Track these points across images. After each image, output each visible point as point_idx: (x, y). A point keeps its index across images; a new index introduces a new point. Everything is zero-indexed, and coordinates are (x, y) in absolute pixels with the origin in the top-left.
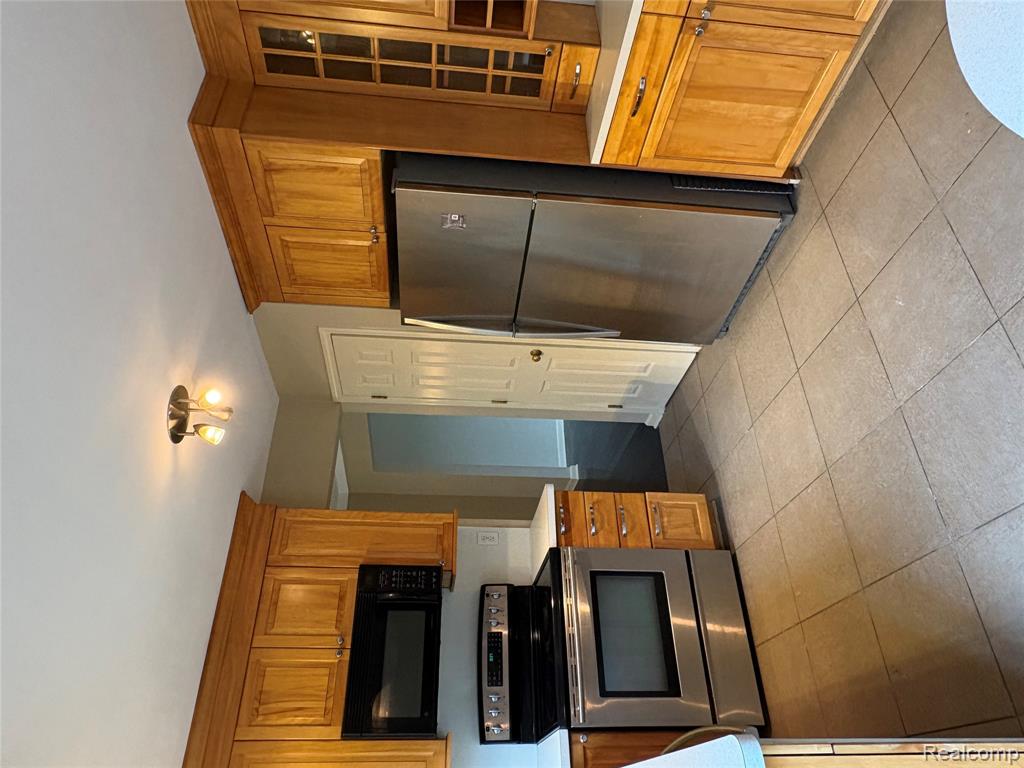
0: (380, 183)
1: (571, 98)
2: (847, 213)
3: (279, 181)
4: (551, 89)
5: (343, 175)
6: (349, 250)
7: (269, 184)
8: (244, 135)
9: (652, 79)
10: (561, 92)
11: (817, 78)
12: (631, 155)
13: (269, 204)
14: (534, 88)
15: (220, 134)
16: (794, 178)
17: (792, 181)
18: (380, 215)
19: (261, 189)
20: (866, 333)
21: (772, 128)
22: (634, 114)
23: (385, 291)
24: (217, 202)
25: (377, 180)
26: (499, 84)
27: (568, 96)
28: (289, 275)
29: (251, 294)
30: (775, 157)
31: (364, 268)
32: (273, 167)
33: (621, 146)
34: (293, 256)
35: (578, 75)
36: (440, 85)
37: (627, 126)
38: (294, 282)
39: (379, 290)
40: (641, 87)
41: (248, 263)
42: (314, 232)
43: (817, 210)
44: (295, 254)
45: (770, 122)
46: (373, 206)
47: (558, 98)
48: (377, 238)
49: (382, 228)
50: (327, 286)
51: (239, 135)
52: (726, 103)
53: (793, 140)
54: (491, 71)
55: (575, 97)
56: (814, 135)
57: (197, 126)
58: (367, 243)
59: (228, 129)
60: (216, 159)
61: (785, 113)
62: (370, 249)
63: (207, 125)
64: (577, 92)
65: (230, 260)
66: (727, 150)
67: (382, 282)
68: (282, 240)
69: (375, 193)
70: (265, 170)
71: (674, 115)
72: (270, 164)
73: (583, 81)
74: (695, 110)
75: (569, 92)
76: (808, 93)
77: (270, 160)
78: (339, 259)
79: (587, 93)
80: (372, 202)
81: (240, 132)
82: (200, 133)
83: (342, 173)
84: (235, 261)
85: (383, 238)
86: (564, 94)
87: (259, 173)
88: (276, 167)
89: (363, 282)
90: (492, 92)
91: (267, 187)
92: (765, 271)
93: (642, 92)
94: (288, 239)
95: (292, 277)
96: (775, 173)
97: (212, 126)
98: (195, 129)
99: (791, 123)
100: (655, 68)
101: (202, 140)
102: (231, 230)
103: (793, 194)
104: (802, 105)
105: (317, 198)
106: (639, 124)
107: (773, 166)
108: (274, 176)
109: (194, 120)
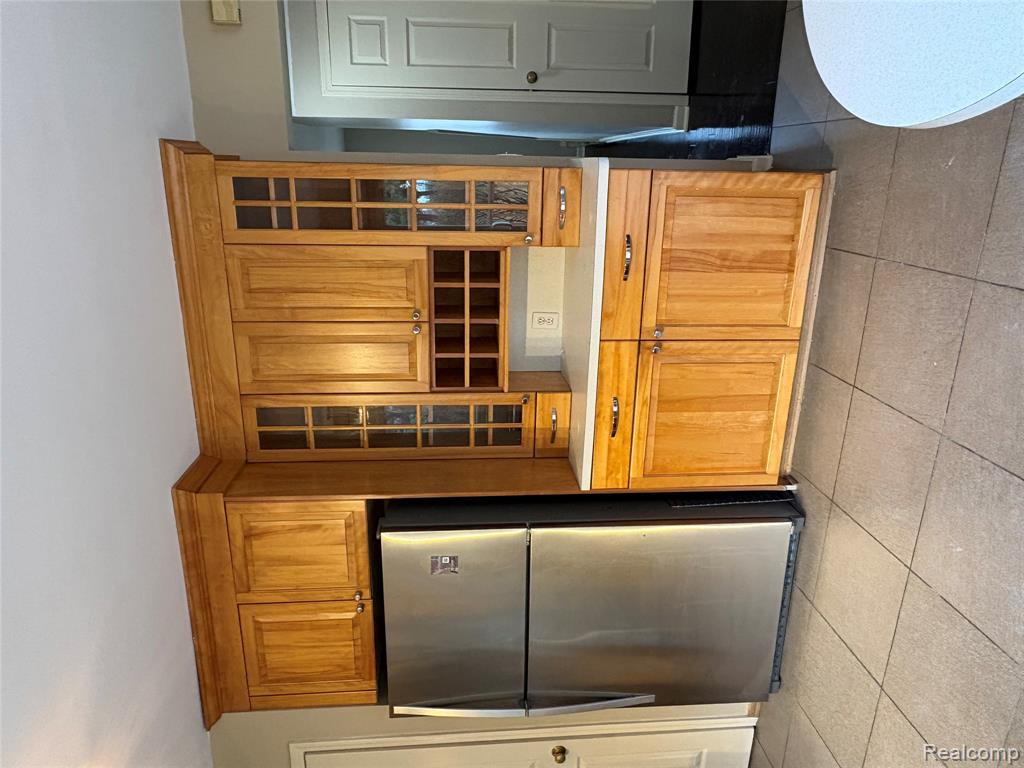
0: (366, 536)
1: (552, 442)
2: (856, 490)
3: (259, 547)
4: (532, 435)
5: (327, 533)
6: (329, 627)
7: (248, 551)
8: (227, 499)
9: (622, 400)
10: (542, 436)
11: (775, 381)
12: (620, 476)
13: (245, 577)
14: (515, 436)
15: (202, 500)
16: (790, 484)
17: (789, 488)
18: (365, 577)
19: (239, 560)
20: (939, 601)
21: (750, 433)
22: (613, 435)
23: (370, 679)
24: (188, 577)
25: (363, 534)
26: (482, 437)
27: (549, 441)
28: (260, 668)
29: (210, 701)
30: (764, 464)
31: (347, 650)
32: (253, 532)
33: (608, 469)
34: (266, 642)
35: (554, 422)
36: (425, 443)
37: (609, 446)
38: (264, 679)
39: (364, 679)
40: (615, 409)
41: (214, 659)
42: (292, 607)
43: (825, 503)
44: (271, 638)
45: (746, 427)
46: (358, 567)
47: (539, 444)
48: (363, 606)
49: (367, 594)
50: (303, 679)
51: (222, 499)
52: (698, 414)
53: (775, 444)
54: (472, 426)
55: (556, 441)
56: (793, 440)
57: (181, 492)
58: (352, 615)
59: (211, 495)
60: (195, 530)
61: (758, 418)
62: (355, 623)
63: (190, 491)
64: (557, 435)
65: (193, 654)
66: (713, 461)
67: (367, 669)
68: (256, 622)
69: (360, 550)
70: (245, 537)
71: (653, 431)
72: (251, 528)
73: (560, 425)
74: (670, 423)
75: (549, 436)
76: (773, 396)
77: (252, 524)
78: (320, 640)
79: (567, 436)
80: (357, 561)
81: (224, 496)
82: (183, 500)
83: (326, 529)
84: (198, 654)
85: (369, 607)
86: (544, 439)
87: (239, 540)
88: (257, 532)
89: (345, 669)
90: (476, 445)
91: (245, 556)
92: (797, 592)
93: (616, 414)
94: (261, 620)
95: (264, 672)
96: (768, 481)
97: (197, 492)
98: (177, 495)
99: (768, 426)
100: (624, 387)
101: (184, 507)
102: (199, 614)
103: (795, 501)
104: (771, 408)
105: (298, 562)
106: (621, 444)
107: (765, 473)
108: (254, 542)
109: (178, 486)
